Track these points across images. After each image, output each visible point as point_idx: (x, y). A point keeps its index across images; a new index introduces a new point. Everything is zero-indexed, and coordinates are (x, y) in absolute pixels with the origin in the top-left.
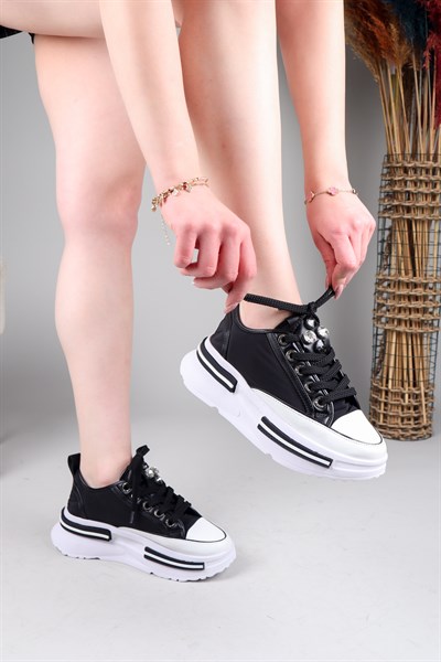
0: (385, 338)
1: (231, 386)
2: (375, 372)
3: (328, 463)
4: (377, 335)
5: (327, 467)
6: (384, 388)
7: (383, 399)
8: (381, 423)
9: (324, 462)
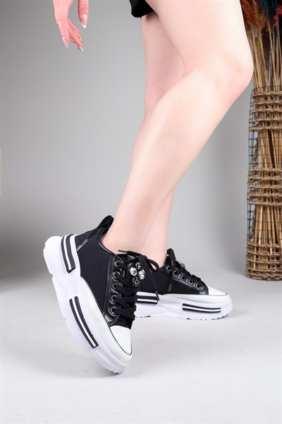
0: (255, 213)
1: (70, 268)
2: (250, 237)
3: (94, 345)
4: (250, 211)
5: (93, 347)
6: (256, 245)
7: (255, 253)
8: (254, 269)
9: (93, 343)
